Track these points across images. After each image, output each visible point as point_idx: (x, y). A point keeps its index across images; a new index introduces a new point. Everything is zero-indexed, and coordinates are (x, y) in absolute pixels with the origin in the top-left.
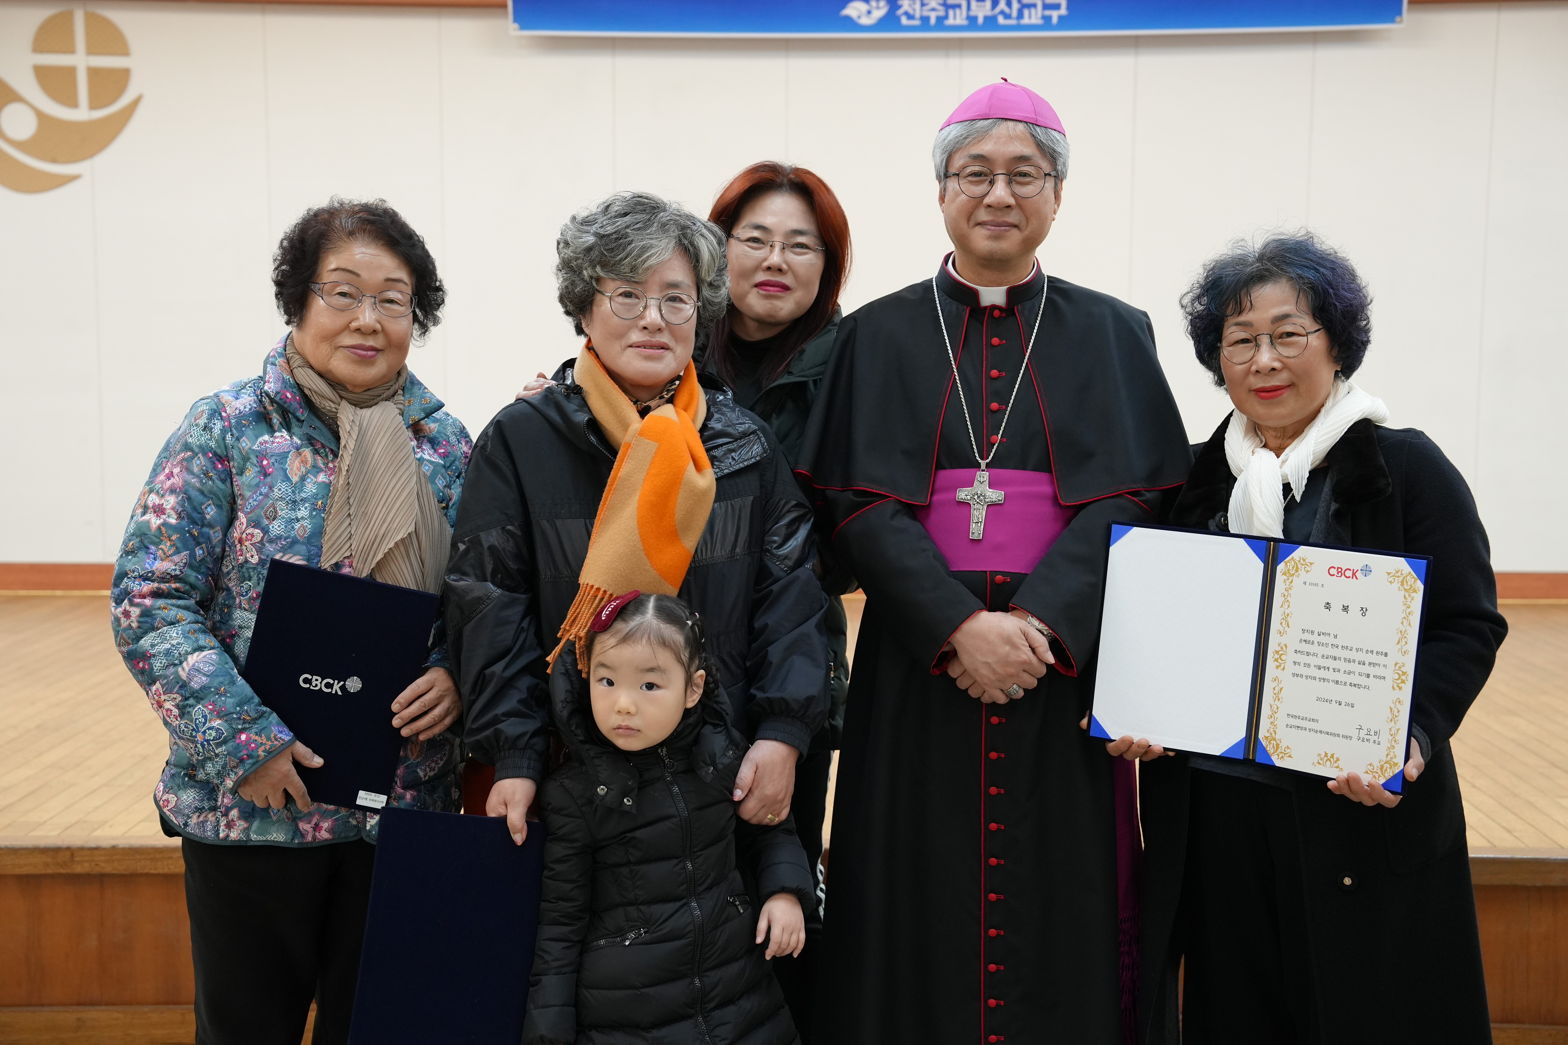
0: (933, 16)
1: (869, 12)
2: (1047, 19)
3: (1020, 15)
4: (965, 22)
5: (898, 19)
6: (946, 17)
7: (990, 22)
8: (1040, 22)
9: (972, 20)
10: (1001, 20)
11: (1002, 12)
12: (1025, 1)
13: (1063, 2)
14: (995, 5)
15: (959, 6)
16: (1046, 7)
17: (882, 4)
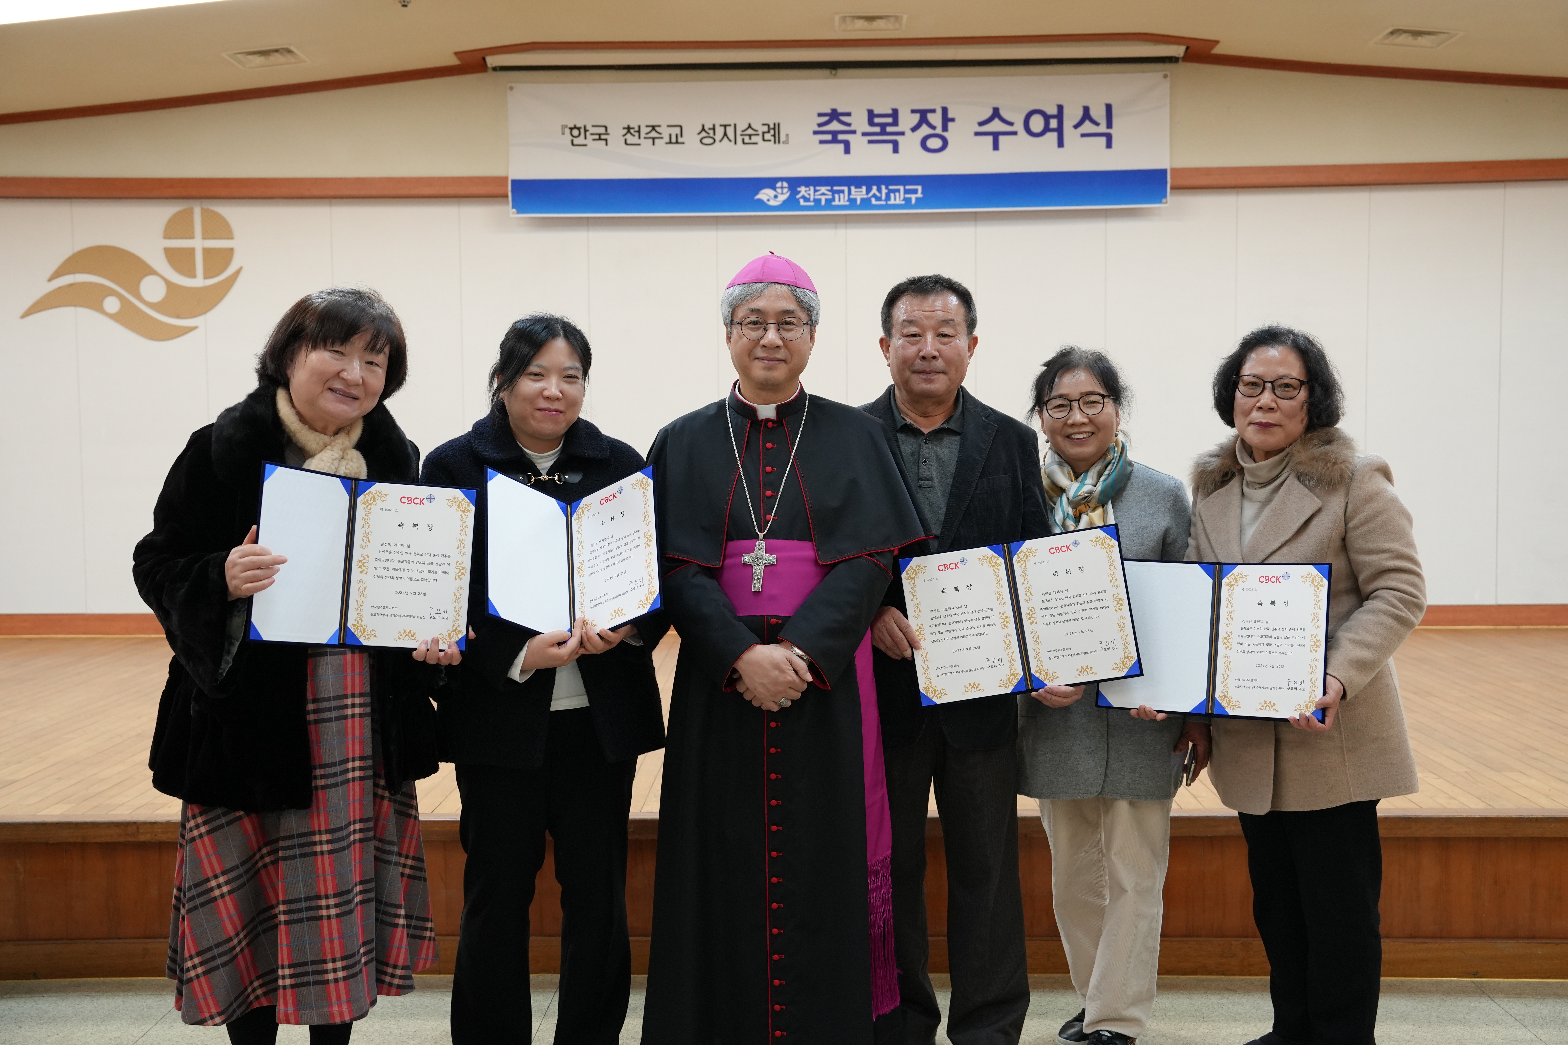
0: (823, 199)
1: (776, 197)
2: (908, 200)
3: (888, 198)
4: (848, 203)
5: (798, 201)
6: (833, 199)
7: (866, 203)
8: (903, 202)
9: (852, 201)
10: (874, 201)
11: (874, 196)
12: (891, 187)
13: (919, 188)
14: (869, 190)
15: (843, 191)
16: (907, 192)
17: (785, 190)
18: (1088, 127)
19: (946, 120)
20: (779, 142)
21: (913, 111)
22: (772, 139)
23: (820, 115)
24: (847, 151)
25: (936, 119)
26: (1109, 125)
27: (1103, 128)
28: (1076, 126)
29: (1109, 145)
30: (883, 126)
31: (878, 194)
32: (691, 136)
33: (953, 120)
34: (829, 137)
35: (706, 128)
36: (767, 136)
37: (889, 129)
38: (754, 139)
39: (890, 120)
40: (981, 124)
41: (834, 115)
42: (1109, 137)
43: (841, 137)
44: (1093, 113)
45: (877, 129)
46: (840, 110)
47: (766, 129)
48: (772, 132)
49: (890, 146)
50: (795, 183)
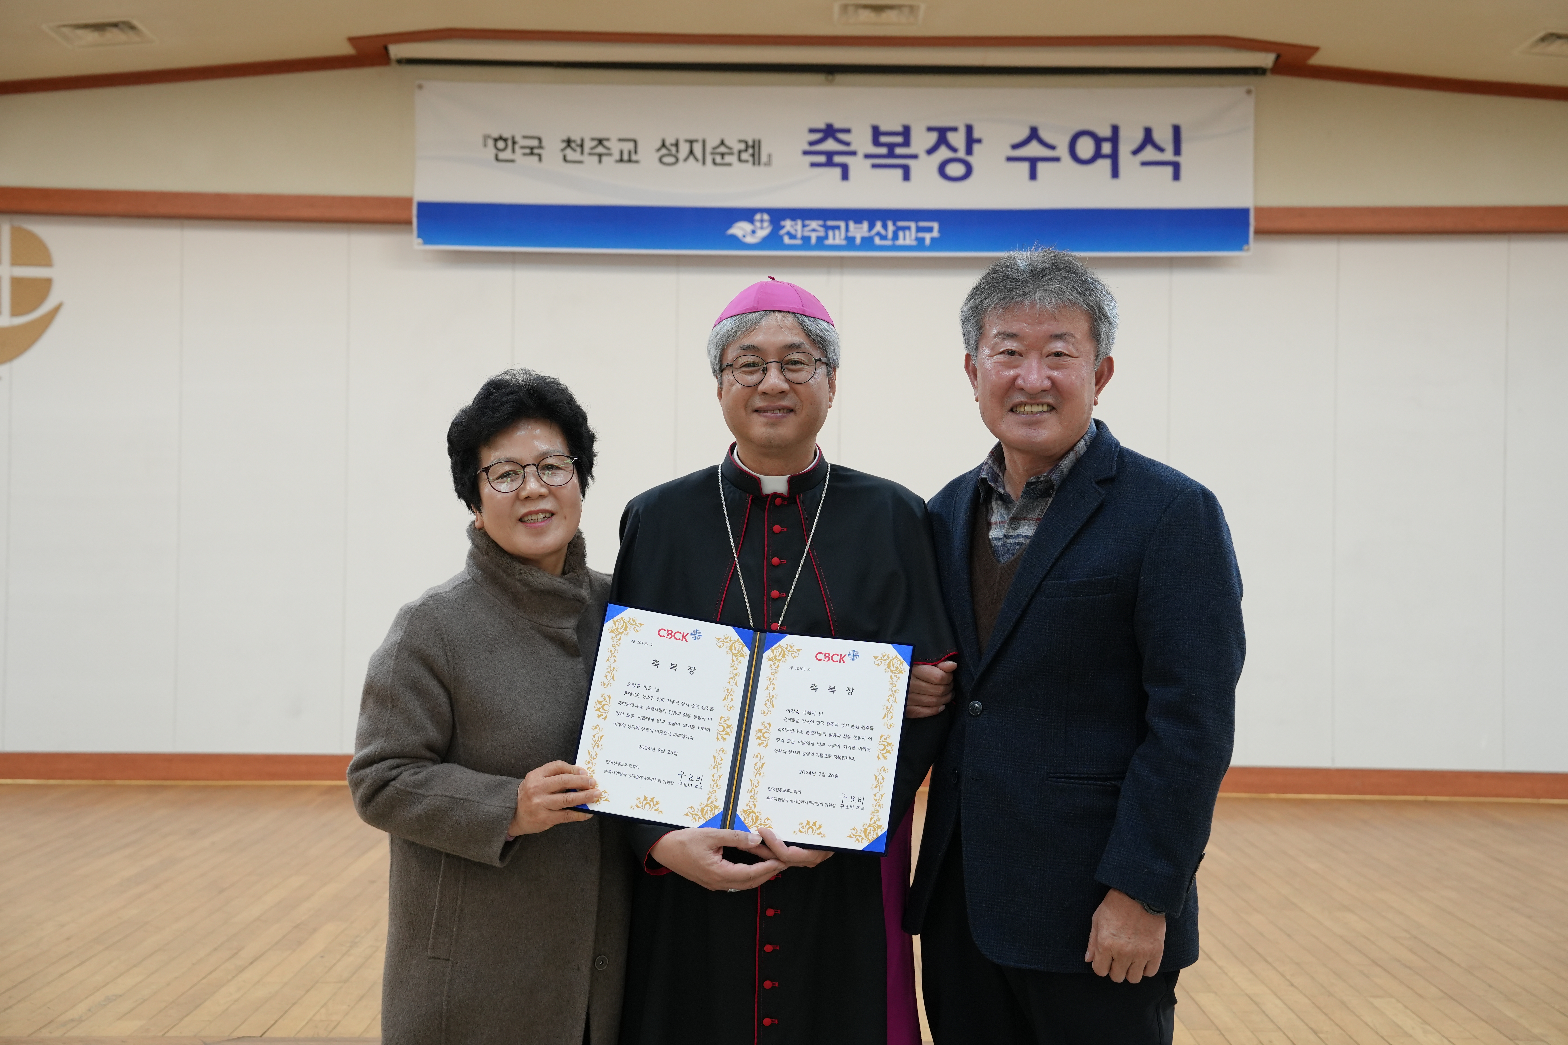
0: (814, 237)
1: (754, 232)
2: (921, 241)
3: (895, 237)
4: (844, 243)
5: (781, 238)
6: (826, 237)
7: (868, 243)
8: (914, 243)
9: (850, 240)
10: (877, 241)
11: (878, 234)
12: (900, 224)
13: (936, 226)
14: (871, 227)
15: (838, 228)
16: (919, 229)
17: (766, 224)
18: (1149, 153)
19: (971, 141)
20: (759, 164)
21: (930, 129)
22: (751, 159)
23: (812, 131)
24: (845, 176)
25: (958, 139)
26: (1177, 151)
27: (1169, 156)
28: (1136, 152)
29: (1176, 176)
30: (891, 147)
31: (883, 232)
32: (648, 153)
33: (979, 141)
34: (822, 159)
35: (667, 143)
36: (745, 156)
37: (899, 151)
38: (728, 159)
39: (899, 139)
40: (1015, 147)
41: (830, 132)
42: (1176, 167)
43: (837, 159)
44: (1157, 136)
45: (884, 151)
46: (837, 125)
47: (742, 146)
48: (750, 151)
49: (899, 173)
50: (777, 216)
